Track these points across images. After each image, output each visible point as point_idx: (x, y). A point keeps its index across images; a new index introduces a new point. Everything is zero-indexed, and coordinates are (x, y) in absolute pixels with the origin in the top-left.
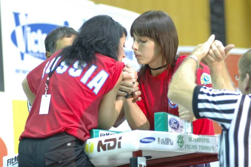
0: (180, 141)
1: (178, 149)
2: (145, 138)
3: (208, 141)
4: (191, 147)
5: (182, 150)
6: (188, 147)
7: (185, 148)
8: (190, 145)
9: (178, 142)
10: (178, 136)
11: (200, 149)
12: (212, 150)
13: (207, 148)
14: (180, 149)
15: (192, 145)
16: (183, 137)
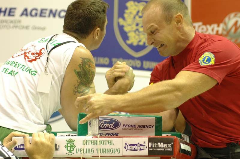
0: (69, 145)
1: (67, 154)
2: (21, 145)
3: (111, 143)
4: (85, 151)
5: (71, 154)
6: (80, 151)
7: (77, 153)
8: (84, 149)
9: (67, 147)
10: (67, 140)
11: (98, 153)
12: (116, 152)
13: (109, 151)
14: (69, 154)
15: (87, 149)
16: (74, 140)
